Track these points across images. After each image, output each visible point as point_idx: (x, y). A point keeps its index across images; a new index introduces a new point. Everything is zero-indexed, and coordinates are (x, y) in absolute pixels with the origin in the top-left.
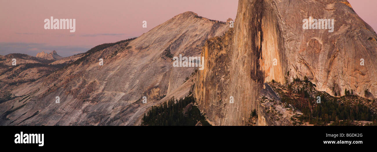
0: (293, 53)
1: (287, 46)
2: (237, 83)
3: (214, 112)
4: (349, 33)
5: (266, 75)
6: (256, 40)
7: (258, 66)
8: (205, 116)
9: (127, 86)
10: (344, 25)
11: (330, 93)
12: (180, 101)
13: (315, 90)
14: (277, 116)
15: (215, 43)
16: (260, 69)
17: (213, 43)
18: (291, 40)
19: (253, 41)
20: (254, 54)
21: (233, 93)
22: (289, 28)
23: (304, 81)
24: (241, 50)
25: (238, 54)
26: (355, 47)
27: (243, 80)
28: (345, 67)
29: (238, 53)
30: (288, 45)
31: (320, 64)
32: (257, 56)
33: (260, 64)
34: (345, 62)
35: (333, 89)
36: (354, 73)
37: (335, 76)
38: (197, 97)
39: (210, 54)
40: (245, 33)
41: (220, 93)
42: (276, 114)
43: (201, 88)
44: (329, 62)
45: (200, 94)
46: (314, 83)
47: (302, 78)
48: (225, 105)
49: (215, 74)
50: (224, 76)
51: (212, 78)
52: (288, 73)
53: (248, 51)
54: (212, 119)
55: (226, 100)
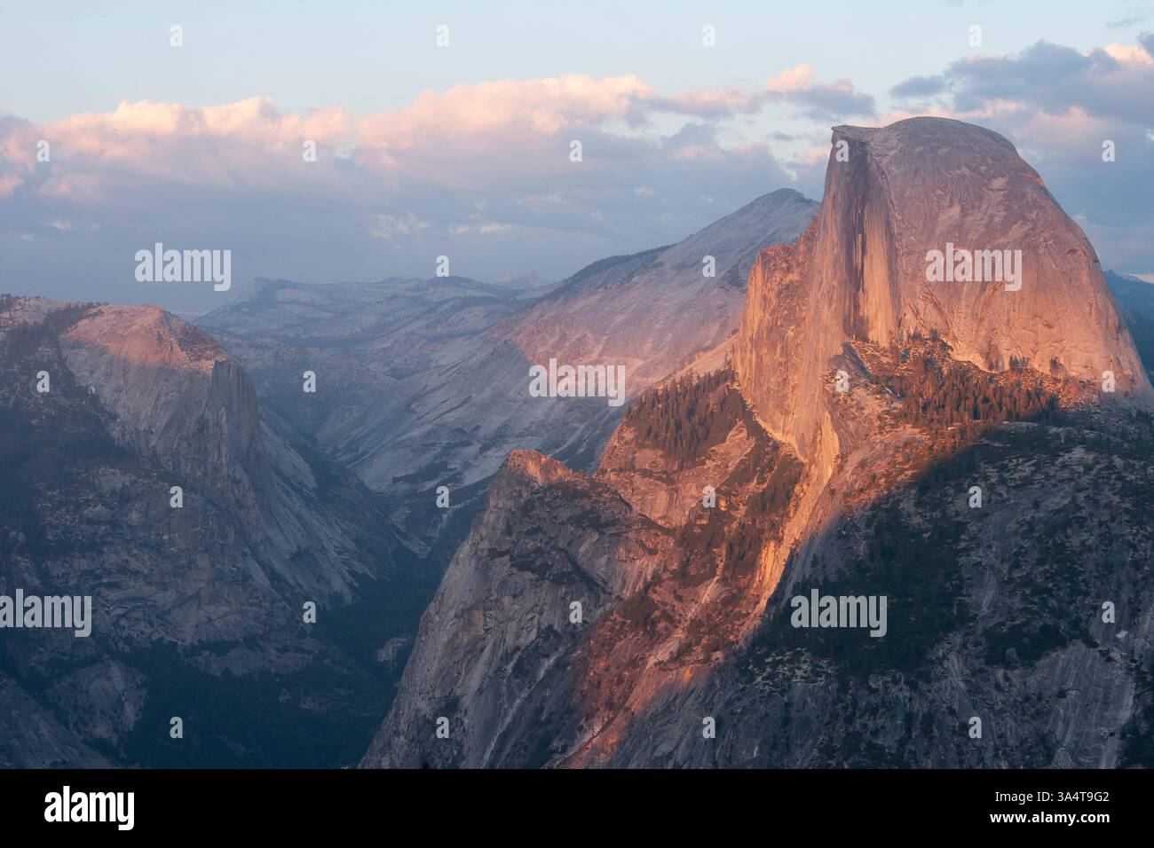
0: (911, 280)
1: (902, 266)
2: (818, 342)
3: (771, 404)
4: (1028, 240)
5: (870, 325)
6: (854, 252)
7: (857, 307)
8: (754, 411)
9: (648, 346)
10: (1020, 222)
11: (980, 363)
12: (705, 377)
13: (950, 357)
14: (853, 410)
15: (777, 258)
16: (861, 314)
17: (774, 258)
18: (910, 254)
19: (849, 254)
20: (850, 281)
21: (810, 362)
22: (908, 229)
23: (929, 339)
24: (827, 273)
25: (822, 281)
26: (1038, 270)
27: (829, 337)
28: (1014, 311)
29: (822, 277)
30: (903, 263)
31: (964, 303)
32: (855, 285)
33: (861, 302)
34: (1015, 299)
35: (987, 356)
36: (1032, 322)
37: (993, 330)
38: (740, 371)
39: (766, 280)
40: (835, 238)
41: (785, 363)
42: (852, 407)
43: (748, 354)
44: (982, 300)
45: (746, 365)
46: (949, 344)
47: (925, 334)
48: (794, 387)
49: (776, 324)
50: (793, 327)
51: (770, 330)
52: (900, 320)
53: (838, 275)
54: (767, 417)
55: (796, 377)
